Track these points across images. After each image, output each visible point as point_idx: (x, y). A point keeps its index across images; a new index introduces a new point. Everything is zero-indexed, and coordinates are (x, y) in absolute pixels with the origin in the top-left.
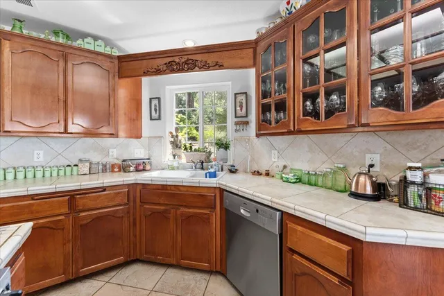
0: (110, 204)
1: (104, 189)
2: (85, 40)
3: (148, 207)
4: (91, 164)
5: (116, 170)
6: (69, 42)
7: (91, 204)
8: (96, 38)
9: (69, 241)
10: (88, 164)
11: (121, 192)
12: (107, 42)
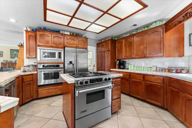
0: (156, 82)
1: (154, 76)
2: (153, 25)
3: (171, 88)
4: (157, 67)
5: (167, 71)
6: (149, 28)
7: (149, 80)
8: (156, 22)
9: (143, 89)
10: (155, 67)
11: (160, 79)
12: (161, 21)
